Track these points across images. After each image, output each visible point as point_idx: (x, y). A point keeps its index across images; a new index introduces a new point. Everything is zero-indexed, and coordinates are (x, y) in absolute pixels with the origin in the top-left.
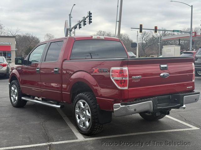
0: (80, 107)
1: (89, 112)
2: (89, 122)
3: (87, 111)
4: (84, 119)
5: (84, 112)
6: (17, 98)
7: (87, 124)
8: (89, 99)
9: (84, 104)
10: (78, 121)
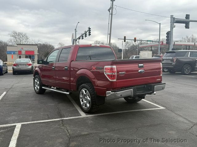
0: (83, 94)
1: (89, 97)
2: (89, 104)
3: (88, 96)
4: (85, 102)
5: (86, 97)
6: (39, 87)
7: (88, 105)
8: (89, 88)
9: (86, 91)
10: (82, 103)
